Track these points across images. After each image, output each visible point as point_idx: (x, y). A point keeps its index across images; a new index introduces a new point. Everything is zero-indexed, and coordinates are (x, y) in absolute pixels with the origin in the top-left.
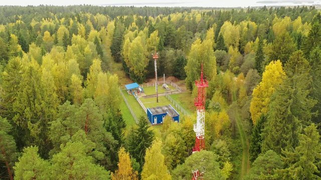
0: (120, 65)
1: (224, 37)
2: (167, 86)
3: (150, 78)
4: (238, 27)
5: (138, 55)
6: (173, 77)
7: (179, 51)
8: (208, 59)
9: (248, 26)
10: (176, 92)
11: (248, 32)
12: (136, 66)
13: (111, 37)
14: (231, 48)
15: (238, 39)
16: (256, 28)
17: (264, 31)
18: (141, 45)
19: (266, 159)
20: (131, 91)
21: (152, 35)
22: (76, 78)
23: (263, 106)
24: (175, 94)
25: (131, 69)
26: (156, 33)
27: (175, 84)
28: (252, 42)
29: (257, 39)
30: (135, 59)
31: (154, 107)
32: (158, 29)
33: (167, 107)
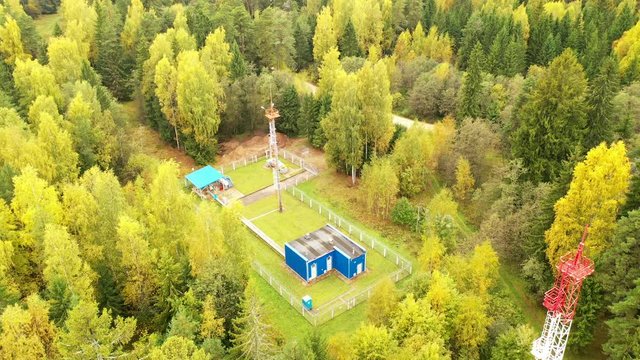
10: (306, 177)
15: (380, 28)
21: (211, 38)
24: (306, 182)
26: (220, 33)
28: (407, 32)
31: (297, 235)
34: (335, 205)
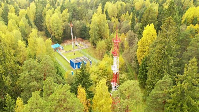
0: (43, 33)
1: (108, 12)
2: (78, 44)
3: (65, 40)
4: (116, 5)
5: (57, 25)
6: (81, 38)
7: (82, 21)
8: (104, 26)
9: (121, 5)
10: (85, 48)
11: (121, 8)
12: (57, 33)
13: (34, 14)
14: (113, 18)
15: (116, 13)
16: (125, 6)
17: (130, 7)
18: (59, 18)
19: (165, 81)
20: (55, 49)
21: (64, 11)
22: (21, 43)
23: (145, 52)
24: (84, 49)
25: (53, 35)
26: (66, 10)
27: (82, 43)
28: (124, 14)
29: (127, 12)
30: (56, 28)
31: (74, 58)
32: (67, 7)
33: (82, 57)
34: (90, 54)
